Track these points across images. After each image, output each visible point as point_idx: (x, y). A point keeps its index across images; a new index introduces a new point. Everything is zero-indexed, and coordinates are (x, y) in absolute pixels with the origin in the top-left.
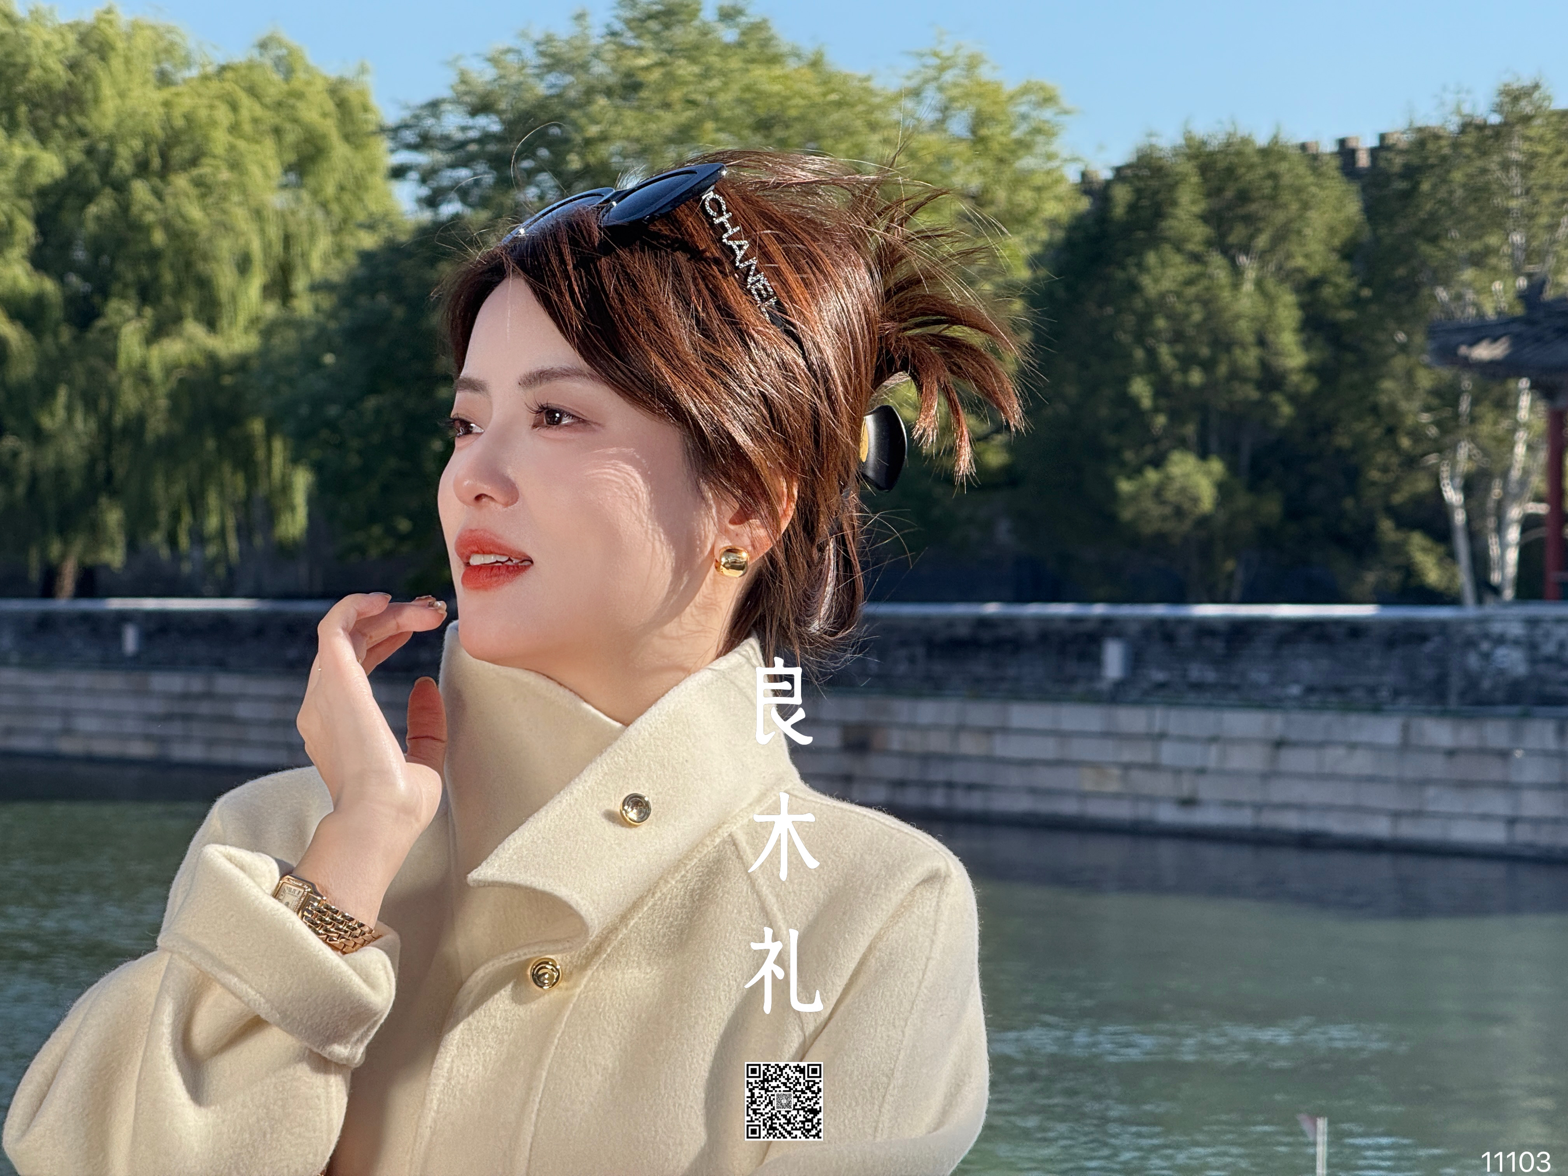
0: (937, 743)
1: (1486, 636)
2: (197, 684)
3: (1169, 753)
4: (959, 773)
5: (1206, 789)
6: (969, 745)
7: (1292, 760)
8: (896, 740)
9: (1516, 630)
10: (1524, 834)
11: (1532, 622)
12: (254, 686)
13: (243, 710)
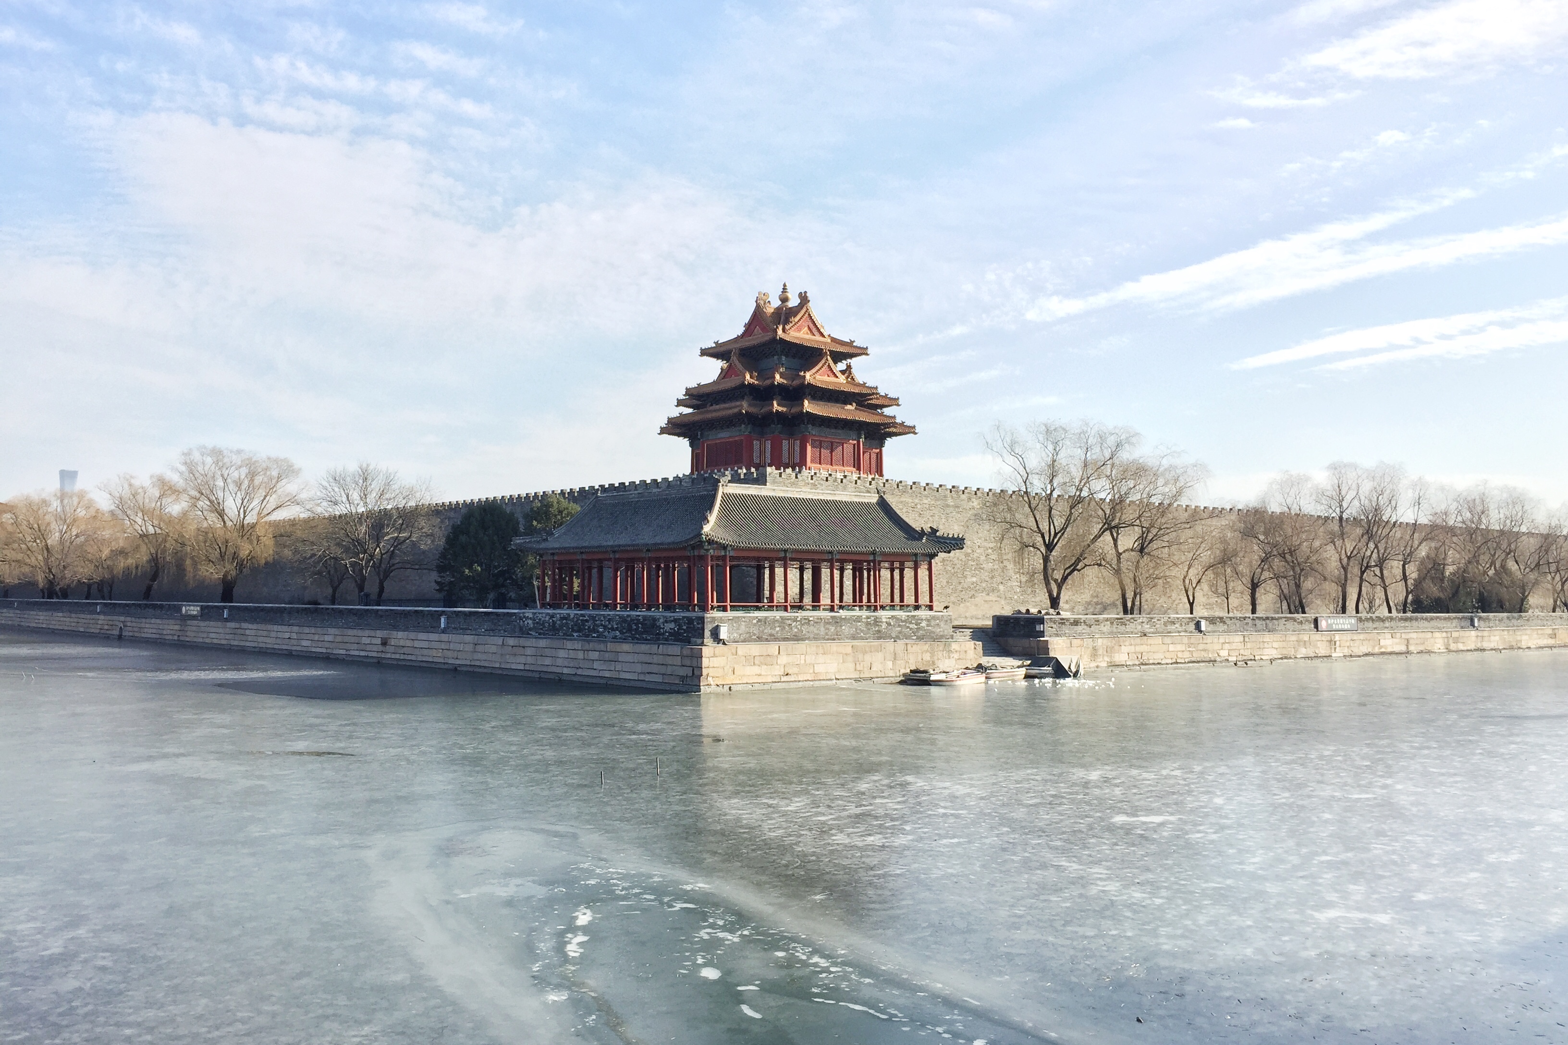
0: (402, 643)
1: (524, 617)
2: (237, 625)
3: (452, 646)
4: (405, 650)
5: (460, 656)
6: (409, 643)
7: (480, 648)
8: (393, 642)
9: (531, 616)
10: (527, 668)
11: (534, 614)
12: (250, 626)
13: (248, 632)
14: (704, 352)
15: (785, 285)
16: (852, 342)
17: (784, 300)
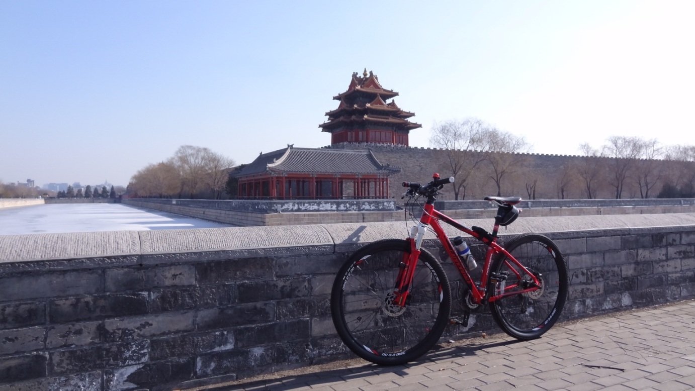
14: (335, 98)
15: (365, 69)
16: (392, 91)
17: (365, 74)
